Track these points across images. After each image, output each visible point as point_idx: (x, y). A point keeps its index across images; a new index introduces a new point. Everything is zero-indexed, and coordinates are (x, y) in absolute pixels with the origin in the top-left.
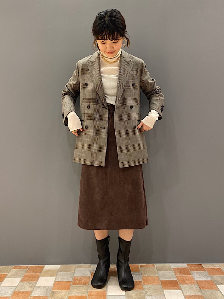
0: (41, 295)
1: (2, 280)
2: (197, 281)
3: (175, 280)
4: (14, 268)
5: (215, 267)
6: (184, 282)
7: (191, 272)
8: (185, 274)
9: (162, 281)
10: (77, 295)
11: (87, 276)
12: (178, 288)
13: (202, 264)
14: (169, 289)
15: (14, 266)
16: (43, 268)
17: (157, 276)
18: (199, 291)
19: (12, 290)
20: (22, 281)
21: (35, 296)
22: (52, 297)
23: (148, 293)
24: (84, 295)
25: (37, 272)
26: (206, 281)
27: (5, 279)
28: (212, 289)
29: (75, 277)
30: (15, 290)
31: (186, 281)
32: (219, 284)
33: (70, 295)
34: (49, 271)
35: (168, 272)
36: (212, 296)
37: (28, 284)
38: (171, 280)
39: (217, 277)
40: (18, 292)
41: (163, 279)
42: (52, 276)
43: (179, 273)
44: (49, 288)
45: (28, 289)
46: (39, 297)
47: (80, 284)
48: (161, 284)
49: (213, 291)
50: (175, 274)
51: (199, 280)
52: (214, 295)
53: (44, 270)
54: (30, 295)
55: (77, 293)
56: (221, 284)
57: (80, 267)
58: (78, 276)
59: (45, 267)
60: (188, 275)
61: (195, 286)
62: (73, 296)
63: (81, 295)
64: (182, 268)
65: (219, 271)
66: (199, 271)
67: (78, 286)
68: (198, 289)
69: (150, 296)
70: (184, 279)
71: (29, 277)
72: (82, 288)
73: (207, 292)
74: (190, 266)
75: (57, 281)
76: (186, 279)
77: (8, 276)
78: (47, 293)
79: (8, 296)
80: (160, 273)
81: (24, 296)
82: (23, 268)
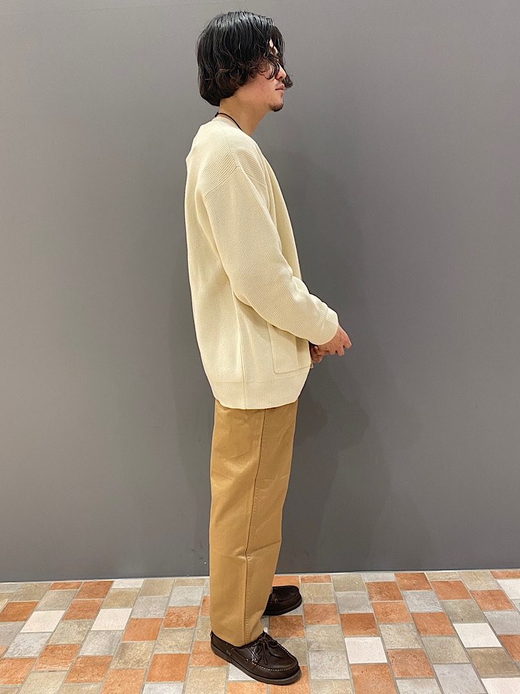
0: (97, 654)
1: (25, 617)
2: (412, 614)
3: (368, 612)
4: (54, 587)
5: (450, 579)
6: (386, 616)
7: (404, 593)
8: (390, 599)
9: (344, 615)
10: (170, 652)
11: (194, 605)
12: (375, 633)
13: (425, 572)
14: (355, 635)
15: (53, 582)
16: (110, 586)
17: (333, 602)
18: (416, 639)
19: (43, 641)
20: (65, 618)
21: (86, 657)
22: (121, 659)
23: (312, 646)
24: (184, 653)
25: (97, 595)
26: (432, 615)
27: (32, 613)
28: (442, 634)
29: (170, 607)
30: (48, 642)
31: (390, 614)
32: (457, 621)
33: (155, 653)
34: (121, 593)
35: (356, 594)
36: (441, 651)
37: (77, 626)
38: (361, 612)
39: (455, 605)
40: (54, 646)
41: (346, 612)
42: (125, 606)
43: (379, 597)
44: (116, 636)
45: (74, 638)
46: (95, 657)
47: (179, 625)
48: (340, 622)
49: (444, 638)
50: (371, 598)
51: (417, 611)
52: (447, 648)
53: (111, 591)
54: (77, 653)
55: (170, 647)
56: (462, 621)
57: (183, 584)
58: (176, 605)
59: (115, 583)
60: (395, 599)
61: (408, 627)
62: (163, 655)
63: (177, 652)
64: (385, 583)
65: (458, 589)
66: (417, 589)
67: (174, 631)
68: (415, 634)
69: (317, 654)
70: (388, 610)
71: (79, 608)
72: (181, 634)
73: (433, 642)
74: (402, 579)
75: (133, 619)
76: (392, 611)
77: (39, 606)
78: (111, 648)
79: (33, 655)
80: (341, 594)
81: (63, 657)
82: (70, 587)
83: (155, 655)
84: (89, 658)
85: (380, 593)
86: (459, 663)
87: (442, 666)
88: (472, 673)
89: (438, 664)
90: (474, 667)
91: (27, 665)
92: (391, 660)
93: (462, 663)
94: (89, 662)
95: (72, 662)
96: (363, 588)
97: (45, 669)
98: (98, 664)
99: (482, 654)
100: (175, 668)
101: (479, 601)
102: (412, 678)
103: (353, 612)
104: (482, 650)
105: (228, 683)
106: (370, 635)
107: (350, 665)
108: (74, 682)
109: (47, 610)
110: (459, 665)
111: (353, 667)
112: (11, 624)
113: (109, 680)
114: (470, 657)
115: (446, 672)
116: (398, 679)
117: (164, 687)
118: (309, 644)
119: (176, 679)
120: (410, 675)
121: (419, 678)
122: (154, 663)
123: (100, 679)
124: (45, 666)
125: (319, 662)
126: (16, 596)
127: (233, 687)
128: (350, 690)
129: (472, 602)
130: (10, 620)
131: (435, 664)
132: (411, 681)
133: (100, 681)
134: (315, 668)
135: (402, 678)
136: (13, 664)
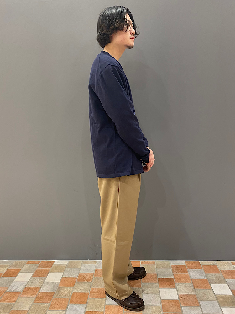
0: (48, 291)
1: (15, 275)
2: (192, 279)
3: (171, 278)
4: (28, 263)
5: (211, 264)
6: (180, 280)
7: (188, 270)
8: (182, 272)
9: (160, 279)
10: (80, 292)
11: (91, 272)
12: (174, 287)
13: (199, 261)
14: (164, 287)
15: (27, 261)
16: (53, 263)
17: (156, 273)
18: (193, 290)
19: (24, 285)
20: (33, 276)
21: (43, 292)
22: (58, 294)
23: (144, 291)
24: (86, 292)
25: (47, 267)
26: (201, 280)
27: (18, 273)
28: (205, 288)
29: (80, 273)
30: (26, 286)
31: (182, 279)
32: (212, 283)
33: (74, 292)
34: (58, 266)
35: (166, 270)
36: (204, 295)
37: (38, 280)
38: (168, 278)
39: (212, 276)
40: (29, 287)
41: (161, 277)
42: (60, 272)
44: (56, 284)
45: (38, 285)
46: (47, 293)
47: (84, 281)
48: (158, 282)
49: (206, 290)
50: (173, 272)
51: (194, 278)
52: (206, 294)
53: (54, 265)
54: (39, 291)
55: (80, 289)
56: (215, 283)
57: (86, 263)
58: (83, 272)
59: (55, 262)
60: (184, 272)
61: (189, 285)
62: (77, 293)
63: (83, 292)
64: (179, 265)
65: (214, 269)
66: (195, 269)
67: (82, 283)
68: (192, 288)
69: (147, 295)
70: (181, 277)
71: (40, 272)
72: (85, 284)
73: (200, 292)
74: (188, 264)
75: (64, 278)
76: (183, 277)
77: (22, 271)
78: (54, 289)
79: (19, 291)
80: (159, 270)
81: (33, 292)
82: (35, 263)
85: (178, 270)
87: (204, 302)
88: (217, 305)
89: (202, 301)
90: (218, 302)
91: (17, 295)
92: (180, 298)
93: (213, 301)
94: (44, 294)
95: (37, 294)
96: (170, 267)
97: (25, 297)
98: (48, 296)
99: (223, 297)
100: (82, 298)
103: (164, 277)
104: (223, 296)
105: (106, 305)
106: (172, 287)
107: (161, 300)
108: (38, 302)
109: (25, 272)
110: (211, 302)
112: (9, 278)
113: (53, 302)
114: (217, 299)
115: (205, 304)
116: (183, 306)
117: (77, 306)
119: (83, 303)
120: (189, 305)
121: (192, 306)
122: (73, 296)
123: (49, 302)
124: (25, 295)
125: (147, 298)
126: (11, 266)
127: (108, 307)
128: (160, 310)
129: (221, 275)
130: (9, 276)
131: (200, 301)
132: (189, 307)
134: (145, 300)
135: (185, 306)
136: (11, 294)
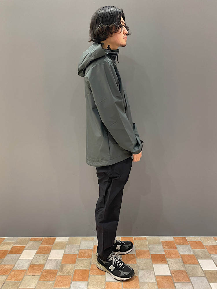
0: (52, 269)
1: (20, 252)
2: (181, 255)
3: (162, 254)
4: (31, 240)
5: (196, 240)
6: (170, 256)
7: (177, 246)
8: (172, 248)
9: (152, 254)
10: (81, 269)
11: (90, 249)
12: (166, 263)
13: (186, 237)
14: (157, 263)
15: (31, 238)
16: (55, 240)
17: (148, 249)
18: (182, 266)
19: (29, 263)
20: (37, 253)
21: (47, 270)
22: (61, 271)
23: (140, 268)
24: (87, 269)
25: (49, 244)
26: (189, 255)
27: (23, 251)
28: (193, 264)
29: (80, 250)
30: (31, 263)
31: (172, 255)
32: (199, 259)
33: (75, 269)
34: (60, 243)
35: (157, 246)
36: (193, 271)
37: (42, 257)
38: (160, 254)
39: (198, 251)
40: (34, 265)
42: (62, 248)
43: (167, 247)
44: (59, 261)
45: (42, 262)
47: (84, 257)
48: (151, 258)
49: (194, 266)
50: (163, 248)
51: (183, 254)
52: (195, 270)
53: (55, 242)
54: (43, 268)
55: (81, 266)
56: (202, 258)
57: (85, 239)
58: (82, 249)
59: (57, 239)
60: (174, 248)
61: (179, 261)
62: (78, 270)
63: (84, 269)
64: (169, 241)
65: (199, 244)
66: (183, 244)
67: (83, 260)
68: (182, 263)
69: (142, 271)
70: (171, 253)
71: (43, 249)
72: (85, 261)
73: (189, 267)
74: (176, 240)
75: (65, 254)
77: (26, 247)
78: (57, 267)
79: (25, 269)
80: (151, 246)
81: (38, 270)
82: (38, 239)
83: (75, 270)
84: (48, 270)
85: (167, 245)
86: (201, 276)
87: (194, 277)
88: (206, 281)
89: (192, 276)
90: (207, 278)
91: (23, 273)
92: (172, 274)
93: (202, 276)
94: (48, 272)
95: (41, 272)
97: (30, 275)
98: (52, 273)
99: (210, 273)
100: (83, 276)
101: (209, 250)
102: (181, 282)
103: (157, 253)
104: (210, 271)
105: (106, 282)
106: (163, 263)
108: (43, 280)
109: (30, 250)
111: (157, 277)
112: (15, 255)
113: (57, 280)
114: (205, 274)
115: (195, 280)
116: (175, 282)
117: (80, 284)
118: (139, 267)
119: (84, 280)
121: (184, 282)
122: (75, 273)
123: (53, 279)
124: (30, 273)
125: (143, 274)
126: (16, 243)
127: (108, 284)
128: (156, 286)
129: (206, 251)
130: (14, 254)
131: (190, 276)
132: (181, 283)
133: (53, 280)
134: (141, 277)
135: (177, 282)
136: (17, 272)
